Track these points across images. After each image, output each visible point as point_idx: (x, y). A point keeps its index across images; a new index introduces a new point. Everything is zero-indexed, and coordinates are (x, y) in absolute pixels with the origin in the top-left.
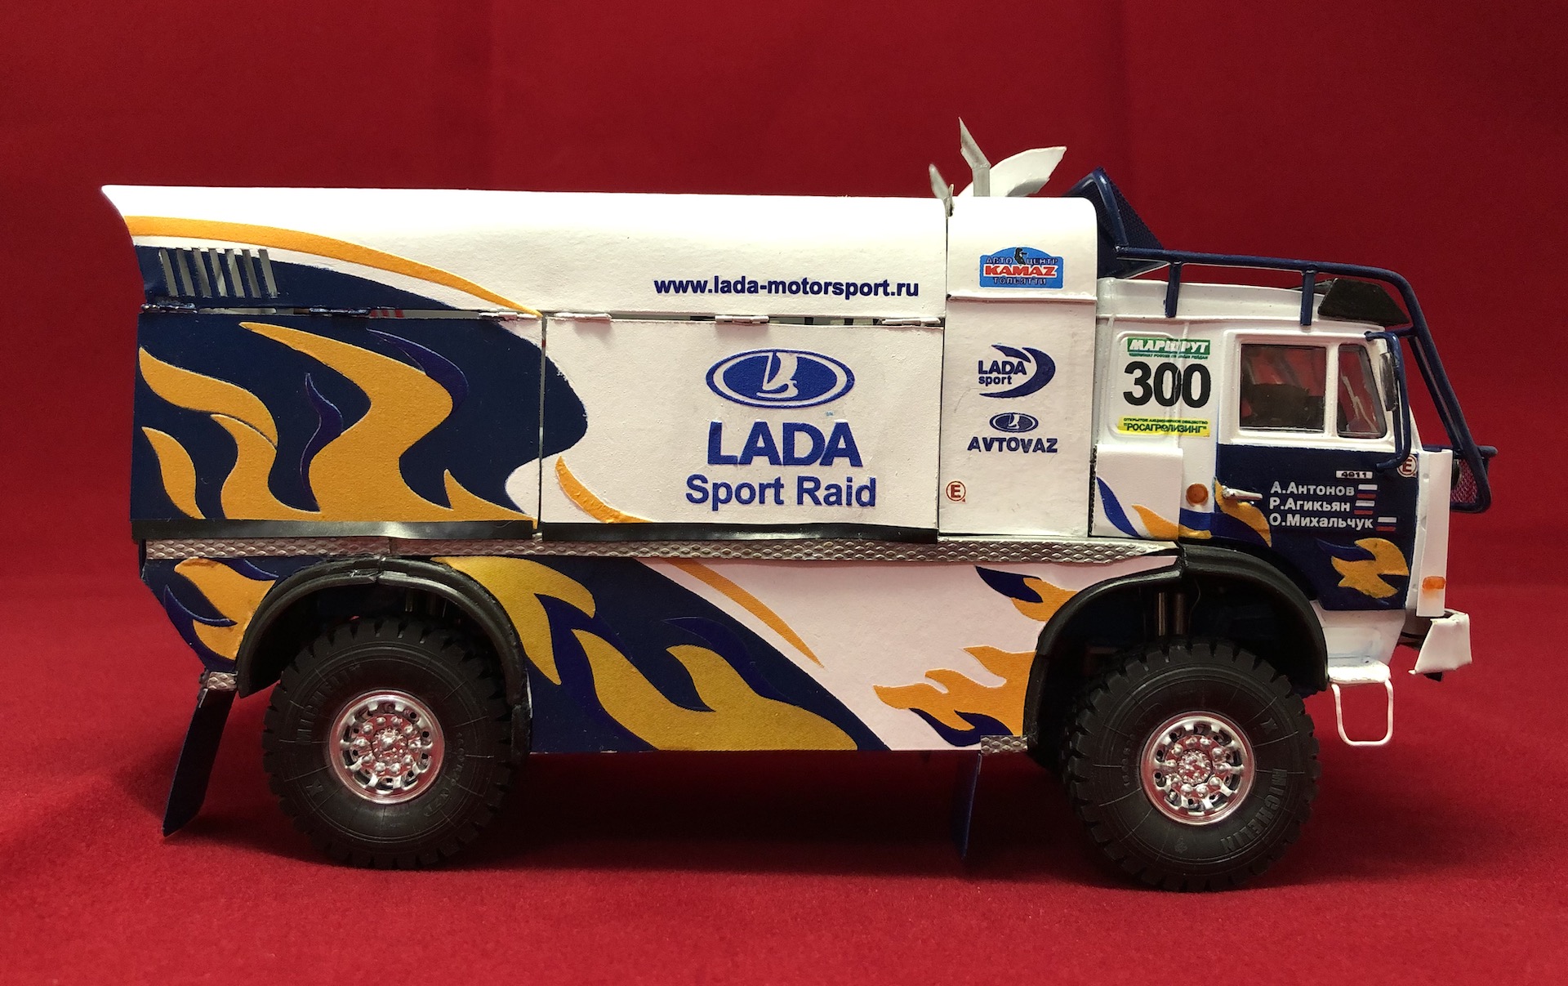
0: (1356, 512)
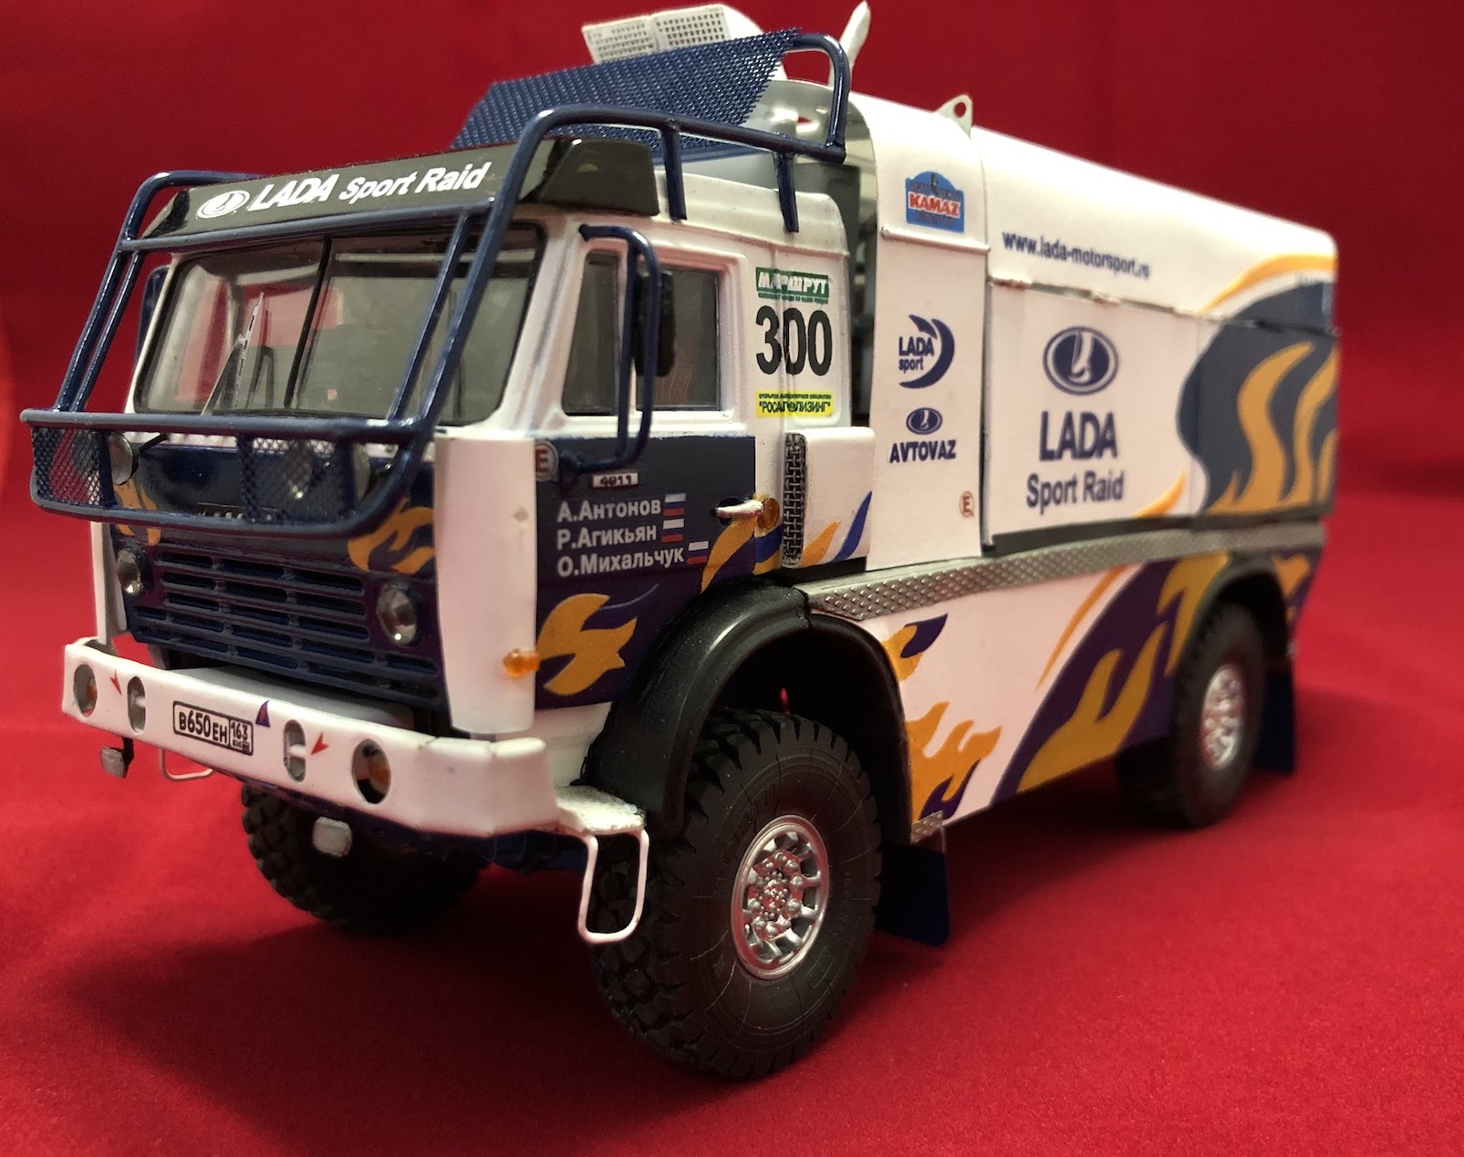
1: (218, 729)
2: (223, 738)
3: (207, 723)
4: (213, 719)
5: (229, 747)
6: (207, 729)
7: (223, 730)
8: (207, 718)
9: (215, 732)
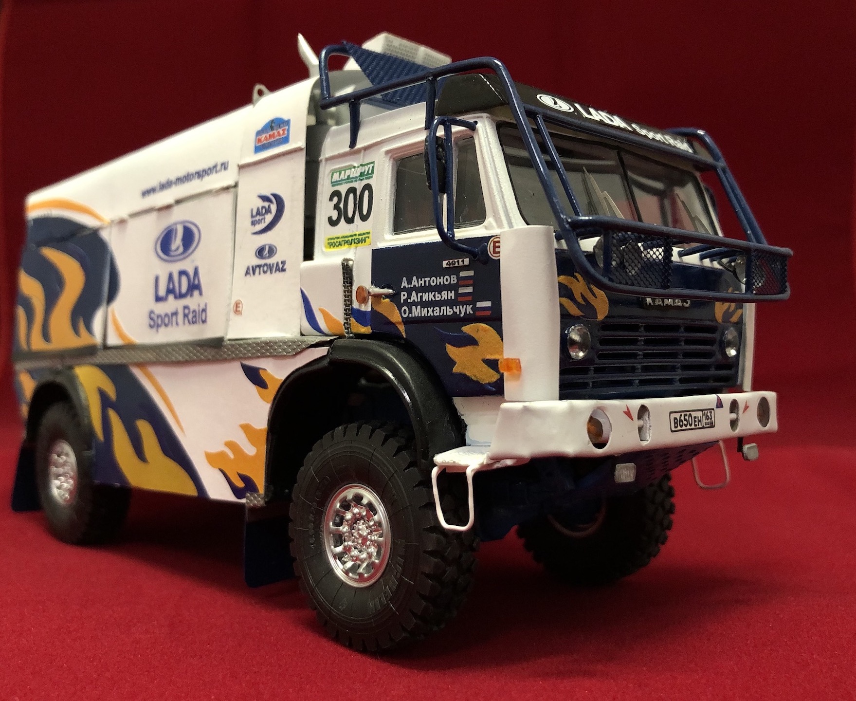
0: (460, 299)
1: (697, 419)
2: (700, 423)
3: (690, 418)
4: (694, 414)
5: (703, 428)
6: (690, 422)
7: (699, 419)
8: (690, 415)
9: (695, 421)
